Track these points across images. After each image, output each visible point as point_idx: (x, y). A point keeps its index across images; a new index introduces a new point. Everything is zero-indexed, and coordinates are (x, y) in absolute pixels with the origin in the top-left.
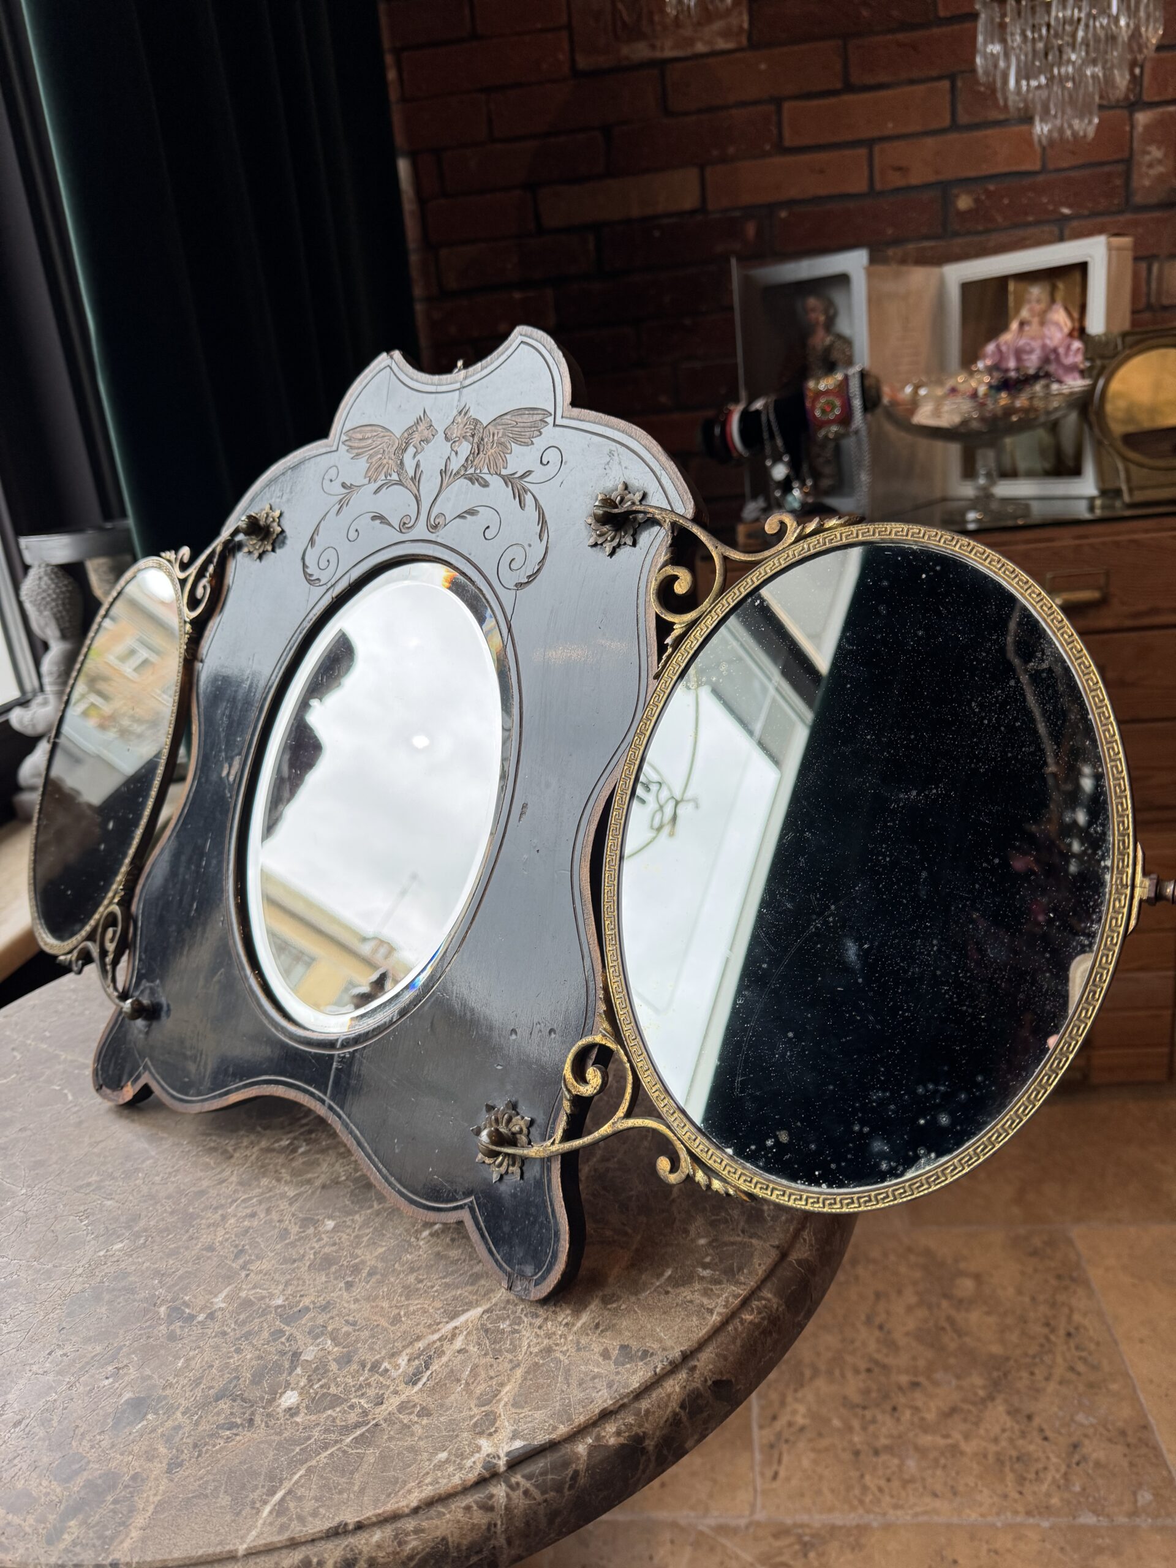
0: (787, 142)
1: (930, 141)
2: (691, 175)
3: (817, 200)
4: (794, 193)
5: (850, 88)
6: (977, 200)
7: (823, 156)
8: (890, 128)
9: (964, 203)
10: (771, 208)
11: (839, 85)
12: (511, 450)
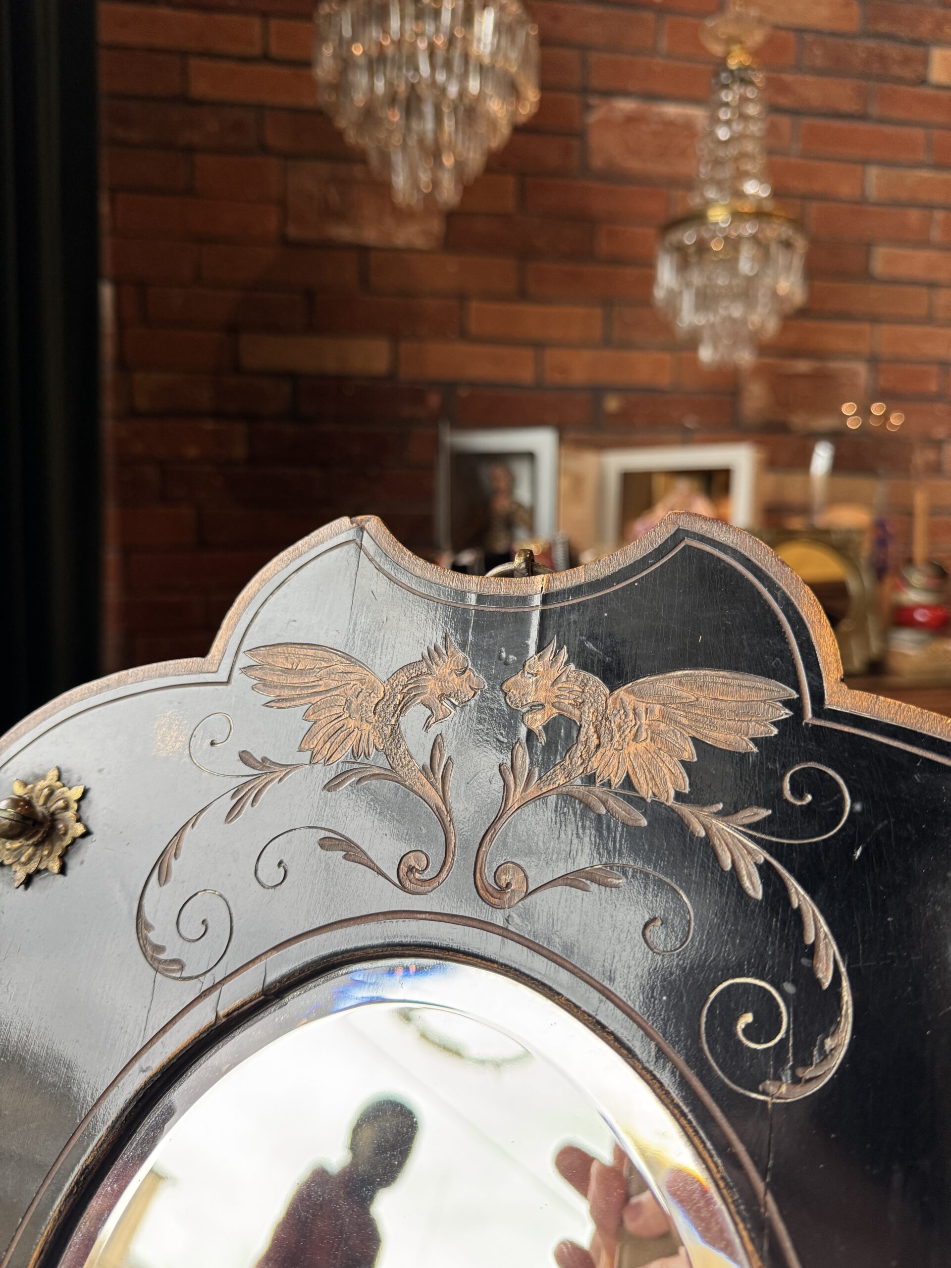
0: (472, 334)
1: (586, 353)
2: (385, 345)
3: (493, 385)
4: (473, 375)
5: (524, 297)
6: (622, 405)
7: (500, 350)
9: (612, 405)
10: (453, 385)
11: (515, 295)
12: (690, 753)
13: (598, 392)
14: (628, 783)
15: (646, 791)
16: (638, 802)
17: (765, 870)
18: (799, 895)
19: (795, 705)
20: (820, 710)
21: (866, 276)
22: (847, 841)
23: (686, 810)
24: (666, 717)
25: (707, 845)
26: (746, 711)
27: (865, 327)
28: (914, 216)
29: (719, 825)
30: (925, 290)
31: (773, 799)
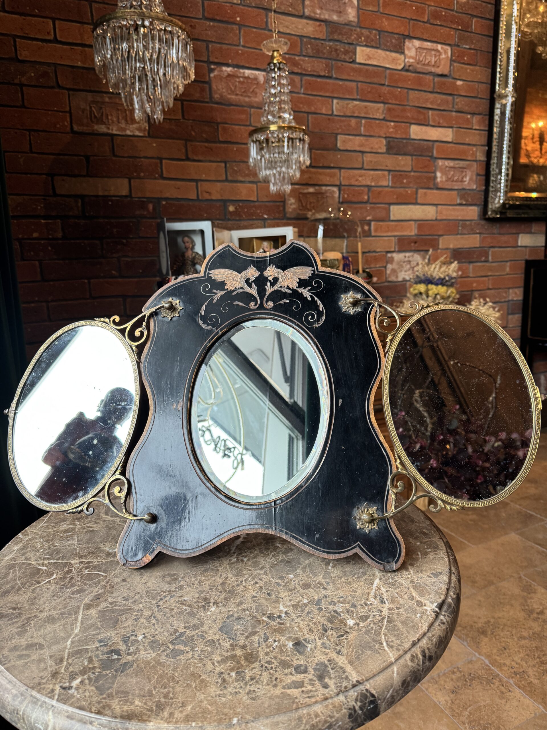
0: (165, 176)
1: (219, 184)
2: (126, 181)
3: (177, 199)
4: (168, 195)
5: (188, 159)
6: (236, 208)
7: (179, 183)
8: (204, 177)
9: (231, 208)
10: (159, 199)
11: (184, 158)
12: (298, 280)
13: (225, 202)
14: (288, 286)
15: (291, 287)
16: (290, 289)
17: (311, 296)
18: (316, 299)
19: (314, 271)
20: (318, 271)
21: (335, 149)
22: (323, 290)
23: (298, 289)
24: (293, 275)
25: (302, 294)
26: (307, 272)
27: (337, 171)
28: (353, 121)
29: (303, 291)
30: (360, 154)
31: (312, 286)
